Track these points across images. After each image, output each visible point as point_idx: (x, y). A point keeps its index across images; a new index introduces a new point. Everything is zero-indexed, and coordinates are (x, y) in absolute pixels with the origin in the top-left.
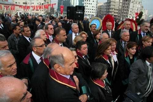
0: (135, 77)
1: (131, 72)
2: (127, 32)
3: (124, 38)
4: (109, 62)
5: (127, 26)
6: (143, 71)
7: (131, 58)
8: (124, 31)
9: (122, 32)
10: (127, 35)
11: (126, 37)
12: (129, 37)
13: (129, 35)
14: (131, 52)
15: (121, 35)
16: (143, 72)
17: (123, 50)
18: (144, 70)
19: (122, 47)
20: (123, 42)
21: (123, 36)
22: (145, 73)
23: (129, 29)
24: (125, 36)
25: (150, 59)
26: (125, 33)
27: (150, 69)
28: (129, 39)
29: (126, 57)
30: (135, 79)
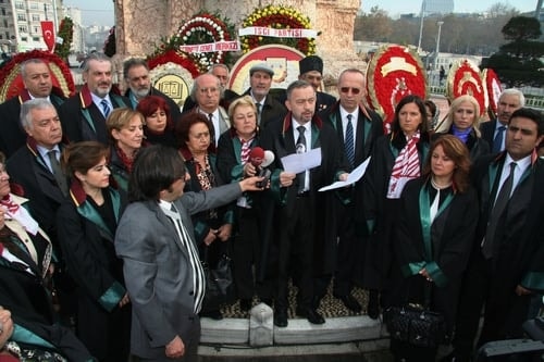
0: (146, 273)
1: (126, 260)
2: (48, 110)
3: (38, 133)
5: (36, 82)
6: (163, 240)
7: (100, 201)
8: (33, 106)
9: (26, 112)
10: (48, 121)
11: (47, 129)
12: (58, 125)
13: (55, 119)
14: (96, 183)
15: (24, 123)
16: (164, 246)
17: (54, 183)
18: (165, 235)
19: (47, 170)
20: (44, 151)
21: (32, 127)
22: (173, 246)
23: (48, 92)
24: (41, 125)
25: (171, 191)
26: (35, 111)
28: (59, 132)
29: (82, 205)
30: (149, 281)
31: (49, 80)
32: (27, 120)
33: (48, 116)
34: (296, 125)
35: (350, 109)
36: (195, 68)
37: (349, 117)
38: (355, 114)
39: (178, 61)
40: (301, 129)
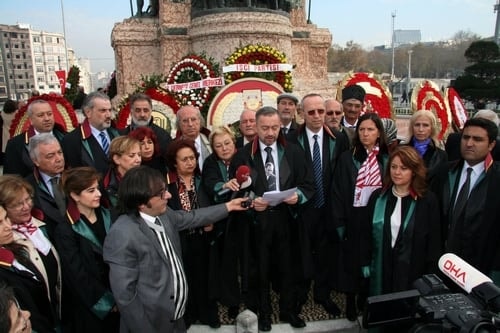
0: (128, 277)
1: (111, 266)
2: (53, 144)
3: (45, 165)
4: (21, 267)
5: (41, 119)
6: (145, 248)
7: (93, 220)
8: (41, 142)
9: (34, 146)
10: (54, 154)
11: (53, 161)
12: (61, 157)
13: (59, 152)
14: (88, 204)
15: (32, 155)
16: (145, 254)
17: (54, 205)
18: (147, 244)
19: (49, 196)
20: (47, 178)
21: (39, 160)
22: (154, 253)
23: (50, 128)
24: (47, 157)
25: (150, 207)
26: (43, 146)
27: (161, 233)
28: (62, 164)
29: (77, 223)
30: (131, 284)
31: (52, 118)
32: (35, 153)
33: (53, 150)
34: (263, 146)
35: (315, 130)
36: (176, 104)
37: (315, 137)
38: (320, 133)
39: (160, 98)
40: (268, 150)
